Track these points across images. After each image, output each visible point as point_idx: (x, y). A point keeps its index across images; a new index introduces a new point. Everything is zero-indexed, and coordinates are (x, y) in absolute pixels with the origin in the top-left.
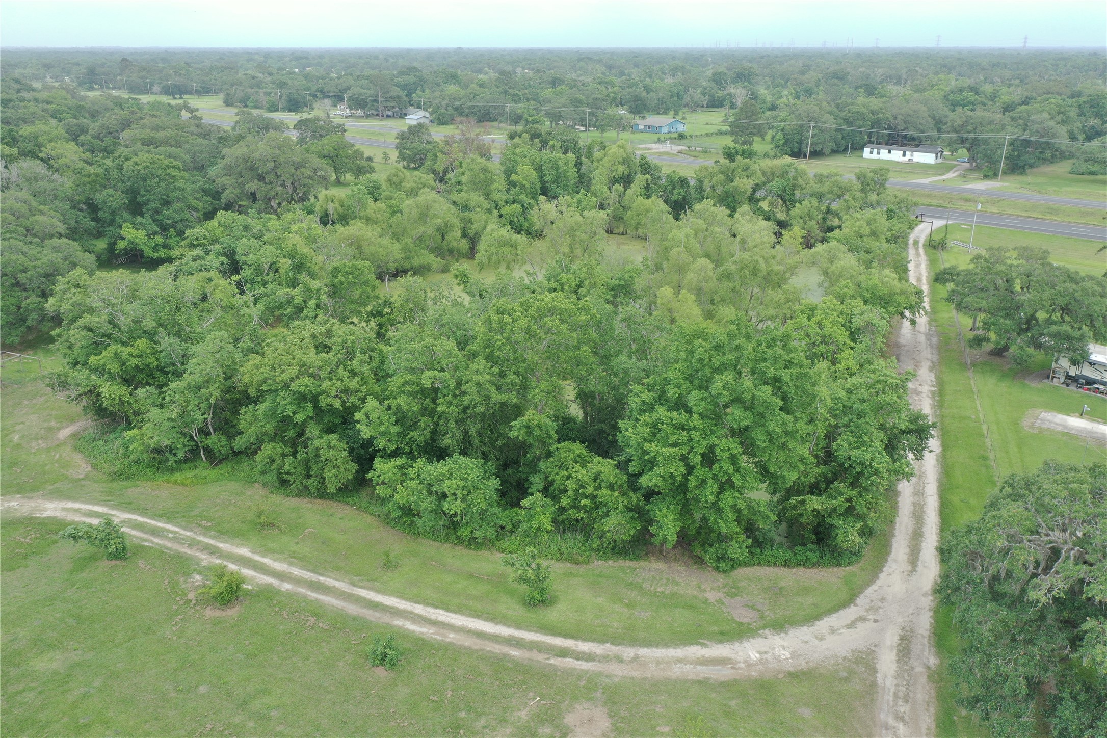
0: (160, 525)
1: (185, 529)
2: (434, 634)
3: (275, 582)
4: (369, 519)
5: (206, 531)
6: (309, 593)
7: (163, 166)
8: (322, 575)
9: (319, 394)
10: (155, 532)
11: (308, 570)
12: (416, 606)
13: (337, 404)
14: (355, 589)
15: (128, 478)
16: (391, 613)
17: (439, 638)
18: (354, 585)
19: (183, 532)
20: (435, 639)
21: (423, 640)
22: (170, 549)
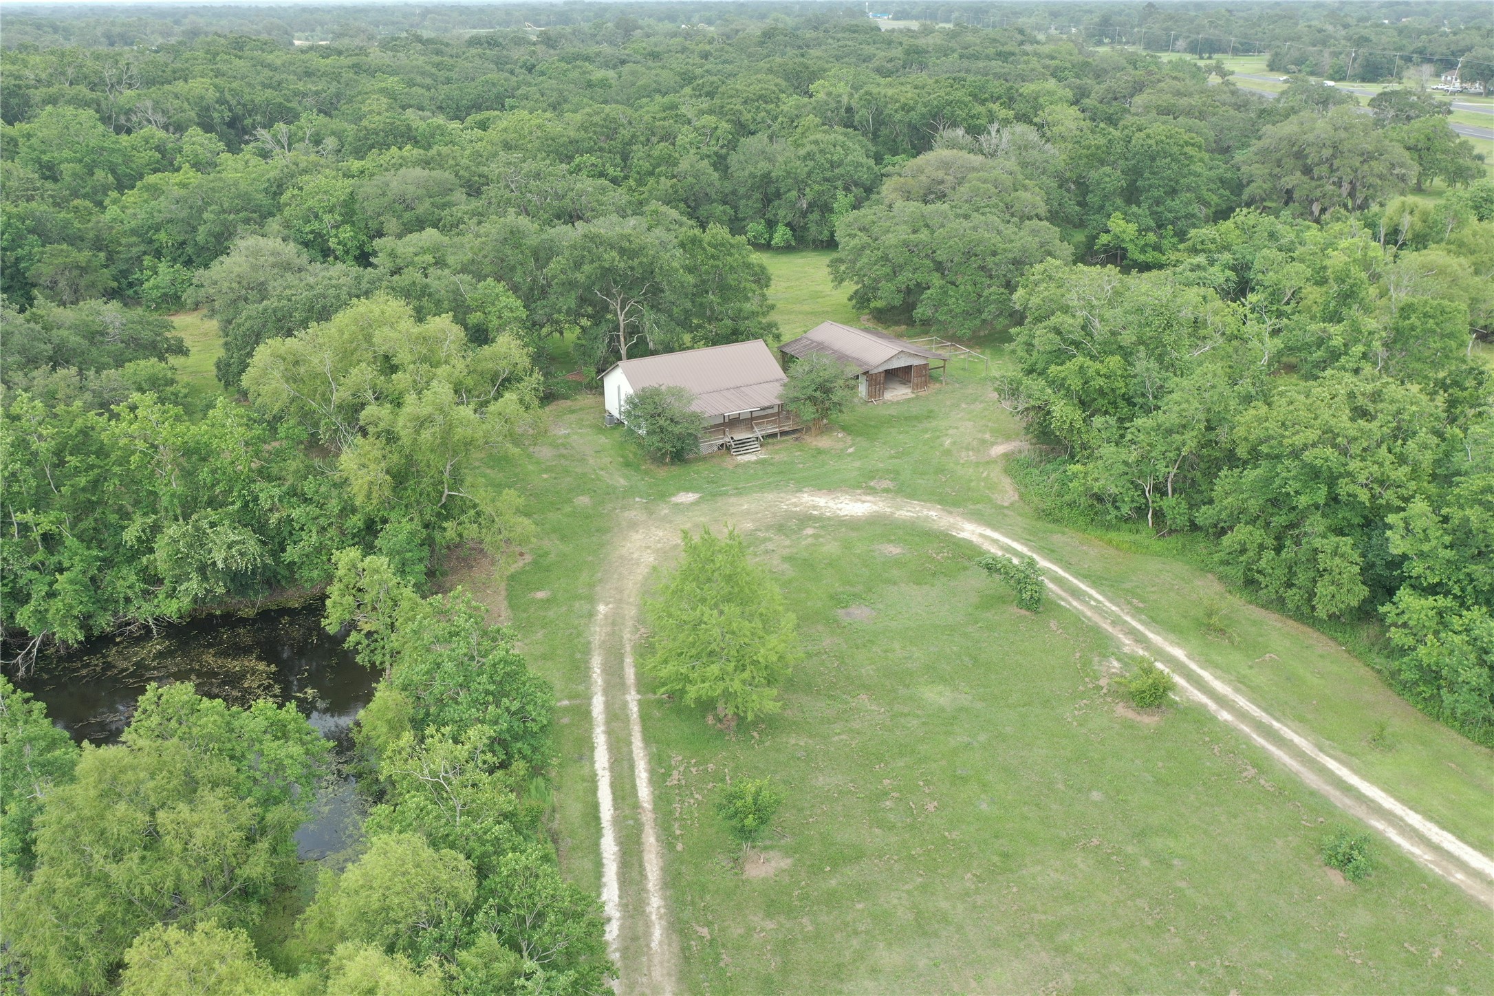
0: (1083, 586)
1: (1111, 601)
2: (1431, 862)
3: (1212, 706)
4: (1363, 670)
5: (1136, 612)
6: (1255, 736)
7: (1181, 142)
8: (1277, 720)
9: (1341, 475)
10: (1075, 593)
11: (1259, 706)
12: (1411, 813)
13: (1364, 496)
14: (1321, 755)
15: (1056, 521)
16: (1368, 807)
17: (1437, 870)
18: (1321, 750)
19: (1107, 604)
20: (1431, 870)
21: (1411, 863)
22: (1089, 619)
